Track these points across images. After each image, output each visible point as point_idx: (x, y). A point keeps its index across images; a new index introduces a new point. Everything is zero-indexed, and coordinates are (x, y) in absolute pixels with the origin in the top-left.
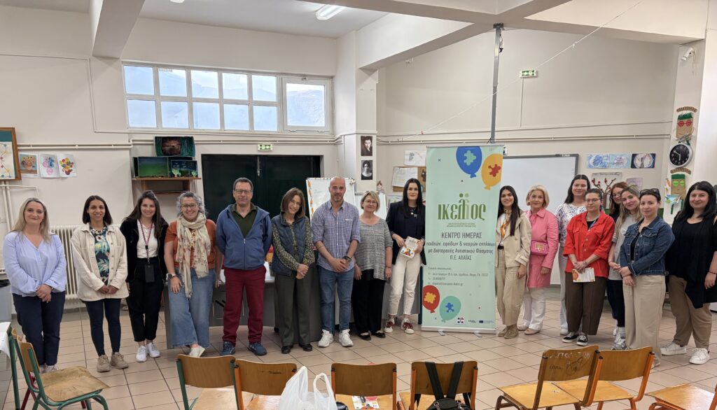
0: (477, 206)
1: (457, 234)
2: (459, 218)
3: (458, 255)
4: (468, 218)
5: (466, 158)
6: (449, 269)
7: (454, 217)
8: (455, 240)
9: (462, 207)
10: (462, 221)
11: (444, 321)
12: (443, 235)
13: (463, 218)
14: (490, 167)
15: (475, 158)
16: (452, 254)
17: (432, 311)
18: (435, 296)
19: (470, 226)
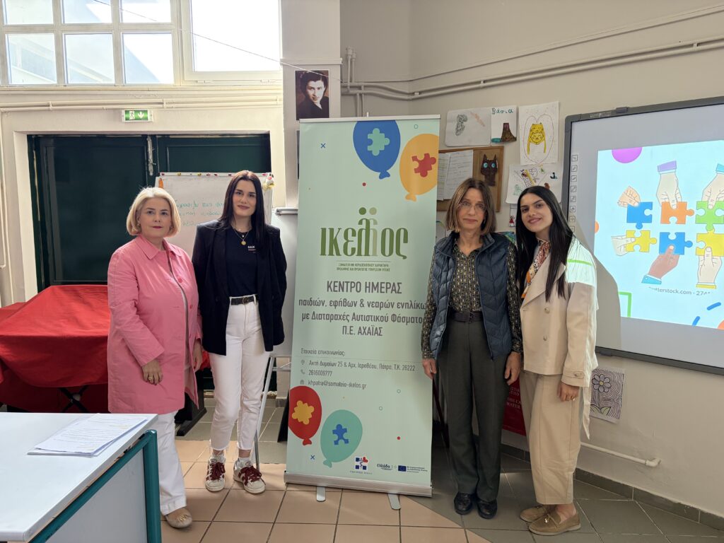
0: (391, 232)
1: (356, 286)
2: (359, 254)
3: (357, 325)
5: (370, 142)
6: (341, 353)
7: (349, 252)
8: (351, 296)
9: (364, 232)
10: (363, 259)
11: (328, 463)
12: (329, 286)
13: (367, 254)
14: (415, 158)
15: (387, 141)
16: (345, 323)
17: (307, 442)
18: (312, 409)
19: (380, 270)
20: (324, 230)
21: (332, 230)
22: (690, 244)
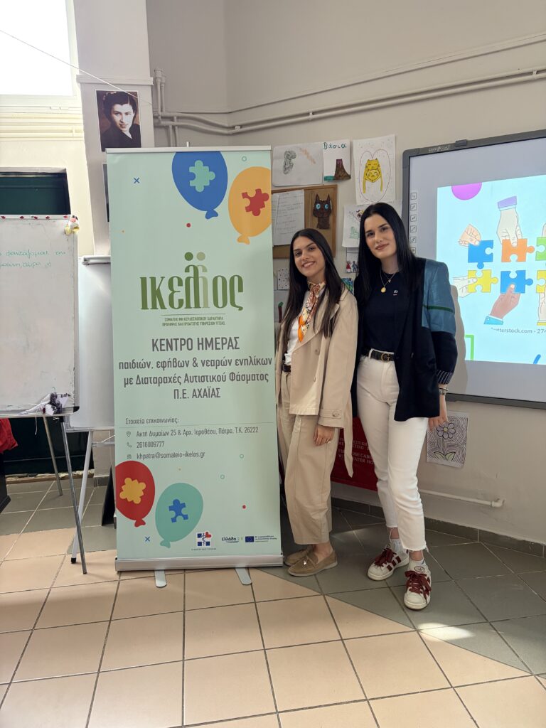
0: (224, 279)
1: (186, 342)
2: (188, 306)
3: (190, 387)
4: (206, 305)
5: (193, 176)
6: (173, 420)
7: (176, 304)
8: (182, 355)
9: (192, 281)
10: (193, 312)
11: (166, 544)
12: (154, 345)
13: (197, 306)
14: (245, 195)
15: (212, 176)
16: (177, 386)
17: (140, 523)
18: (143, 486)
19: (214, 323)
20: (144, 280)
21: (153, 279)
22: (530, 282)
